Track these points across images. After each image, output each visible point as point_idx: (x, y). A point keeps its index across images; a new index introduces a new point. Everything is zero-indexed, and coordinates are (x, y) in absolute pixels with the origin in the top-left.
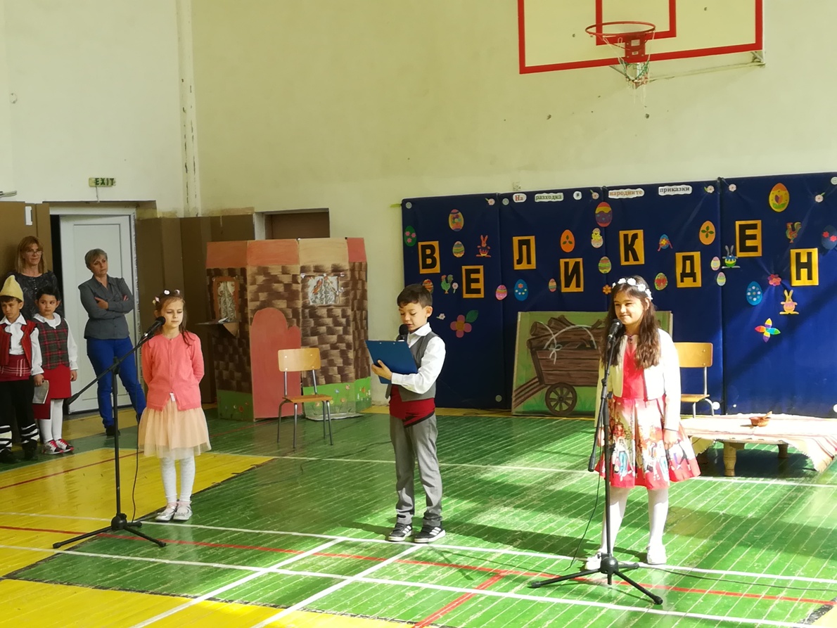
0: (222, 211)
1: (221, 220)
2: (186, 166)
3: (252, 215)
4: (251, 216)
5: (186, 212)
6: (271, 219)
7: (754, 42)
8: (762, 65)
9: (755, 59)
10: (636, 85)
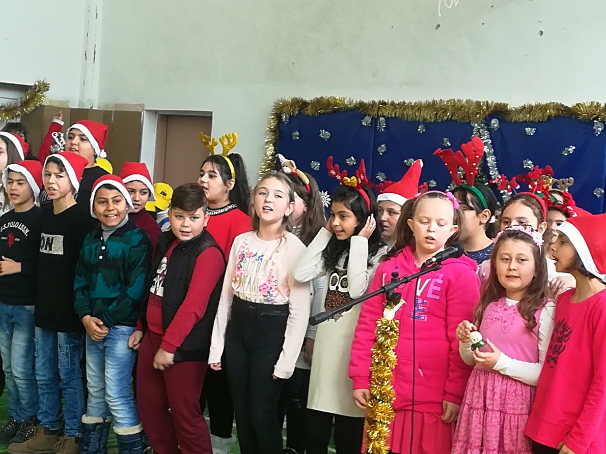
0: (116, 105)
1: (113, 114)
2: (86, 54)
3: (141, 112)
5: (81, 103)
6: (166, 119)
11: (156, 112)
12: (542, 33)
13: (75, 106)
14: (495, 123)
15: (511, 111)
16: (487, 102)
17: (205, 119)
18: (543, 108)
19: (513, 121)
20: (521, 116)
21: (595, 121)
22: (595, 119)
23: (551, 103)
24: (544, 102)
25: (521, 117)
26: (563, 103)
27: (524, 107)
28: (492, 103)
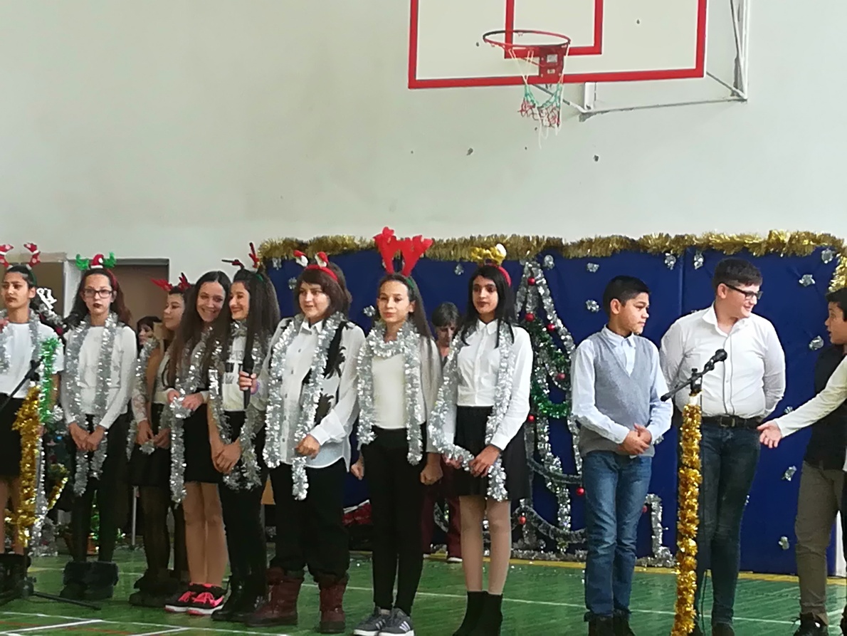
3: (63, 264)
7: (694, 67)
8: (743, 100)
9: (733, 92)
10: (584, 116)
12: (596, 158)
14: (549, 260)
15: (567, 245)
16: (537, 237)
18: (604, 242)
19: (571, 258)
20: (580, 251)
21: (667, 254)
22: (666, 252)
23: (613, 236)
24: (605, 235)
25: (580, 253)
26: (627, 236)
27: (582, 242)
28: (544, 237)
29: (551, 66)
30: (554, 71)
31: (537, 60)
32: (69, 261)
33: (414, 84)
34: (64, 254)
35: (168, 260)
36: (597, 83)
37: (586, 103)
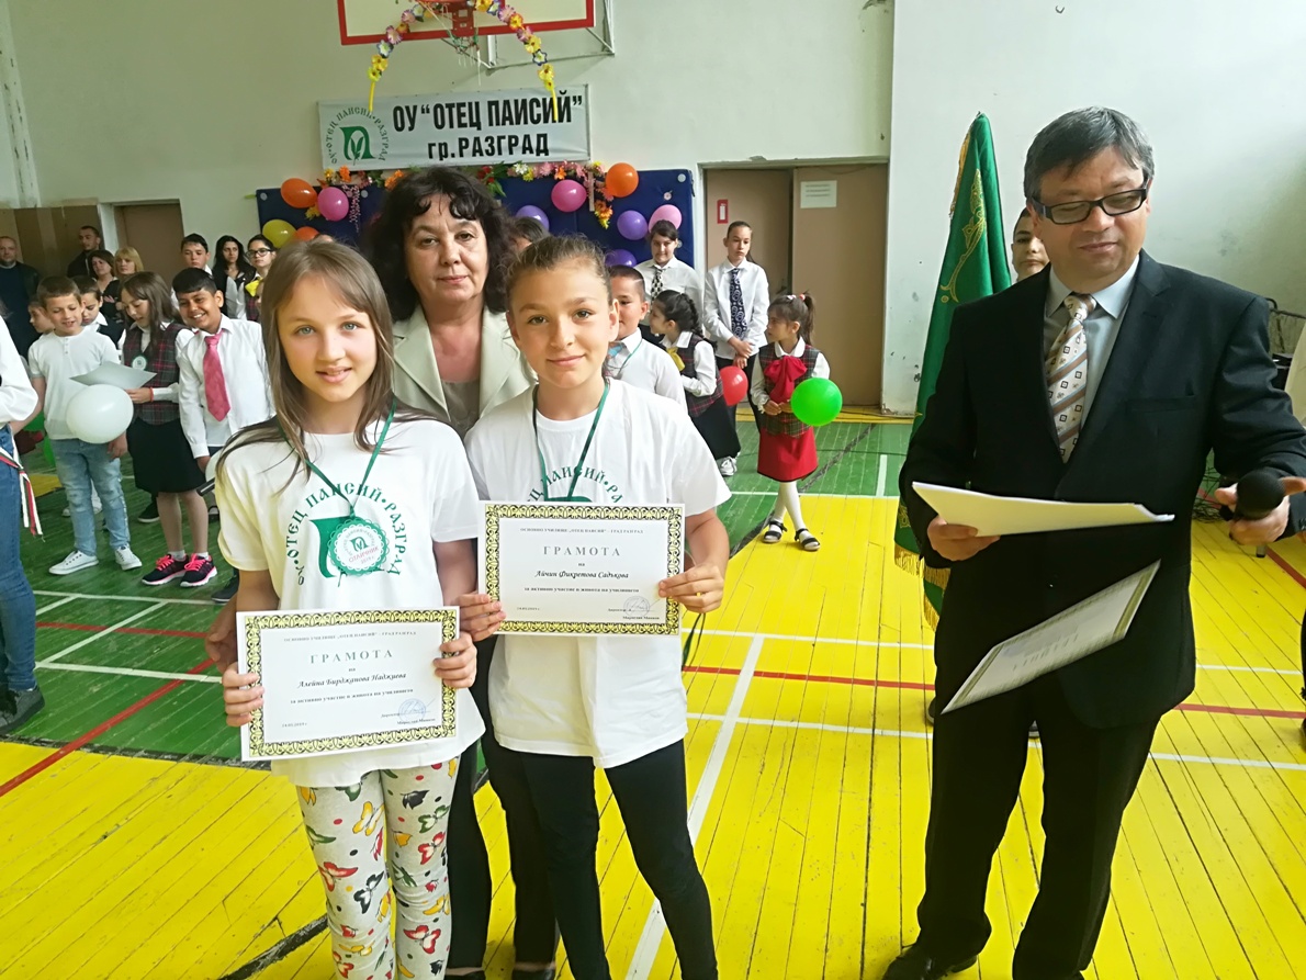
0: (64, 201)
1: (63, 211)
2: (16, 151)
4: (95, 207)
5: (22, 202)
6: (122, 211)
7: (585, 17)
8: (611, 54)
9: (604, 47)
10: (490, 71)
11: (111, 204)
13: (17, 206)
17: (173, 207)
29: (464, 20)
30: (466, 25)
31: (449, 15)
32: (103, 204)
33: (346, 40)
34: (96, 199)
35: (178, 200)
36: (498, 36)
37: (490, 60)
